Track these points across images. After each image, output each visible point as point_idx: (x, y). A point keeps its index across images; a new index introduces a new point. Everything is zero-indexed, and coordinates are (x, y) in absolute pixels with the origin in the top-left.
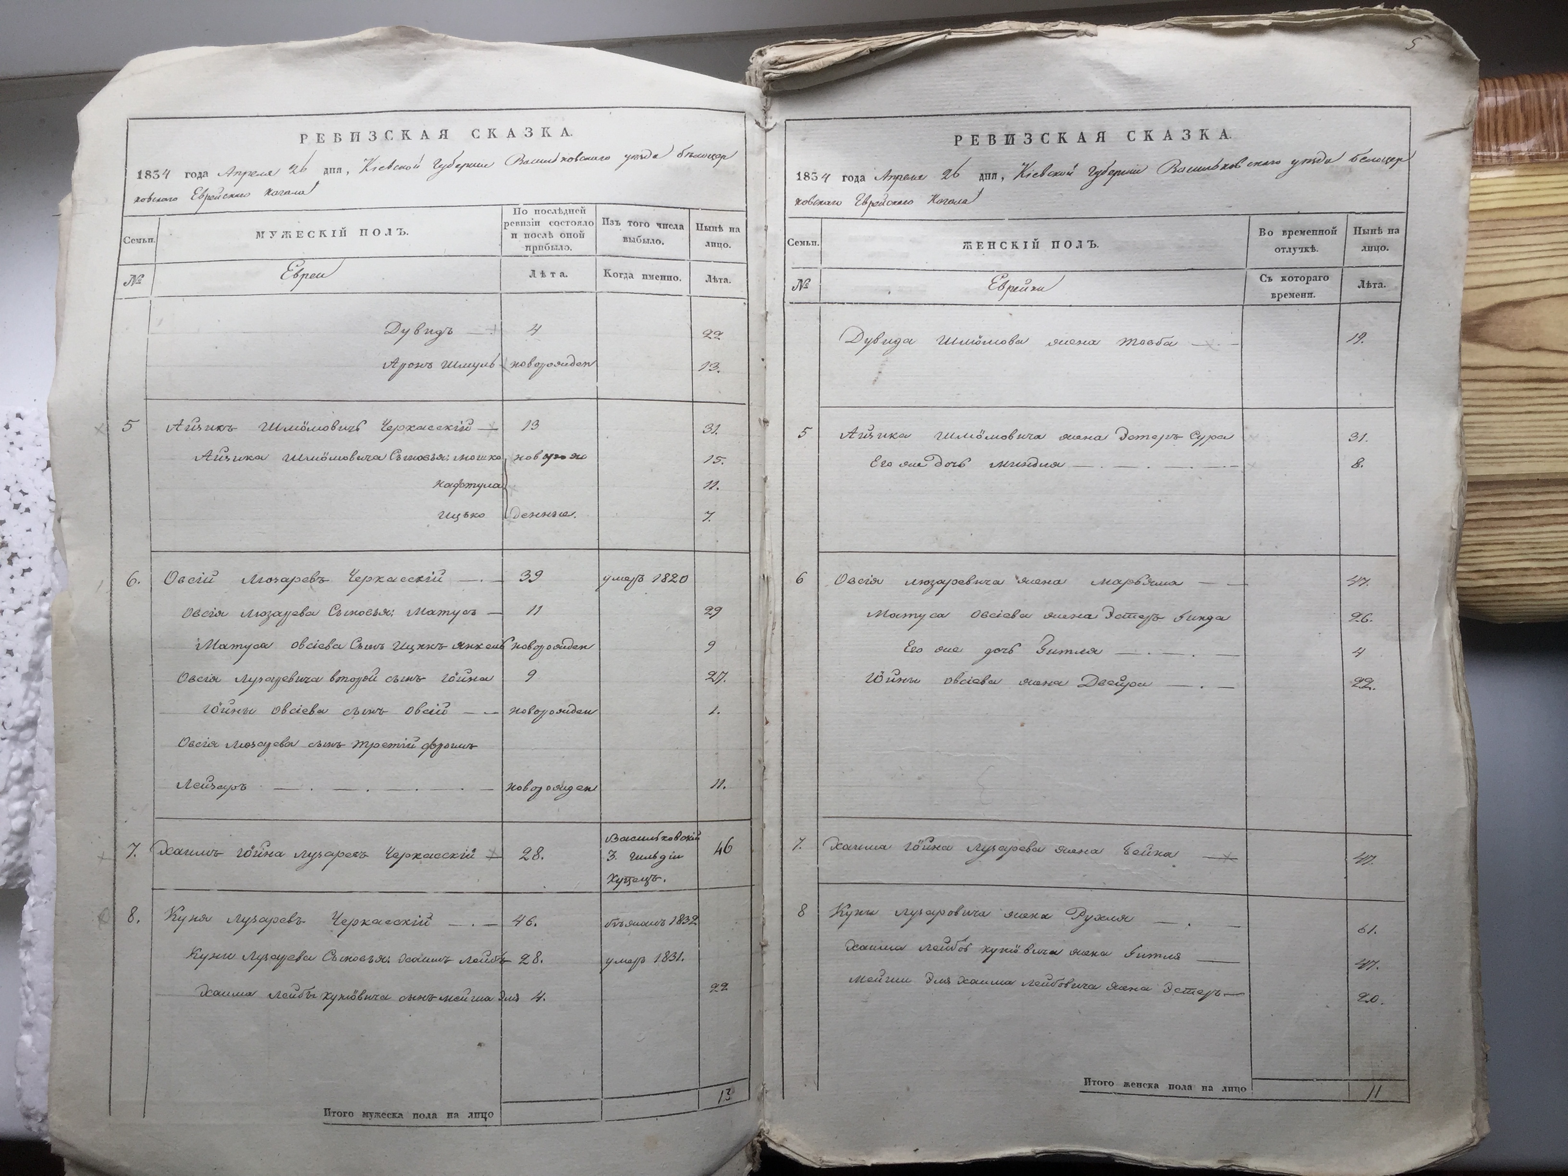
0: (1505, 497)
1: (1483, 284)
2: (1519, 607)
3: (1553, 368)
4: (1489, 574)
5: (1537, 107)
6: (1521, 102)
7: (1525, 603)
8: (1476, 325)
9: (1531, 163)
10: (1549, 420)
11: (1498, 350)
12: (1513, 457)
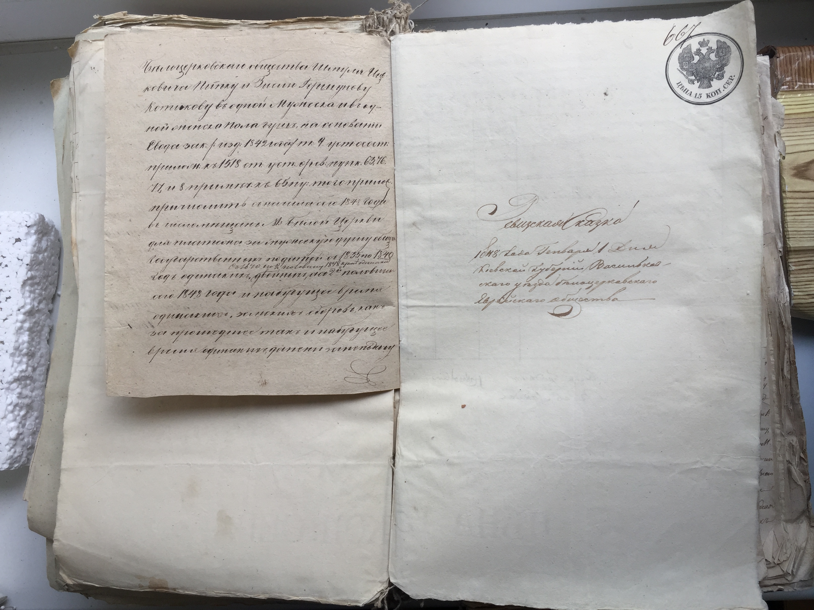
1: (807, 150)
8: (803, 170)
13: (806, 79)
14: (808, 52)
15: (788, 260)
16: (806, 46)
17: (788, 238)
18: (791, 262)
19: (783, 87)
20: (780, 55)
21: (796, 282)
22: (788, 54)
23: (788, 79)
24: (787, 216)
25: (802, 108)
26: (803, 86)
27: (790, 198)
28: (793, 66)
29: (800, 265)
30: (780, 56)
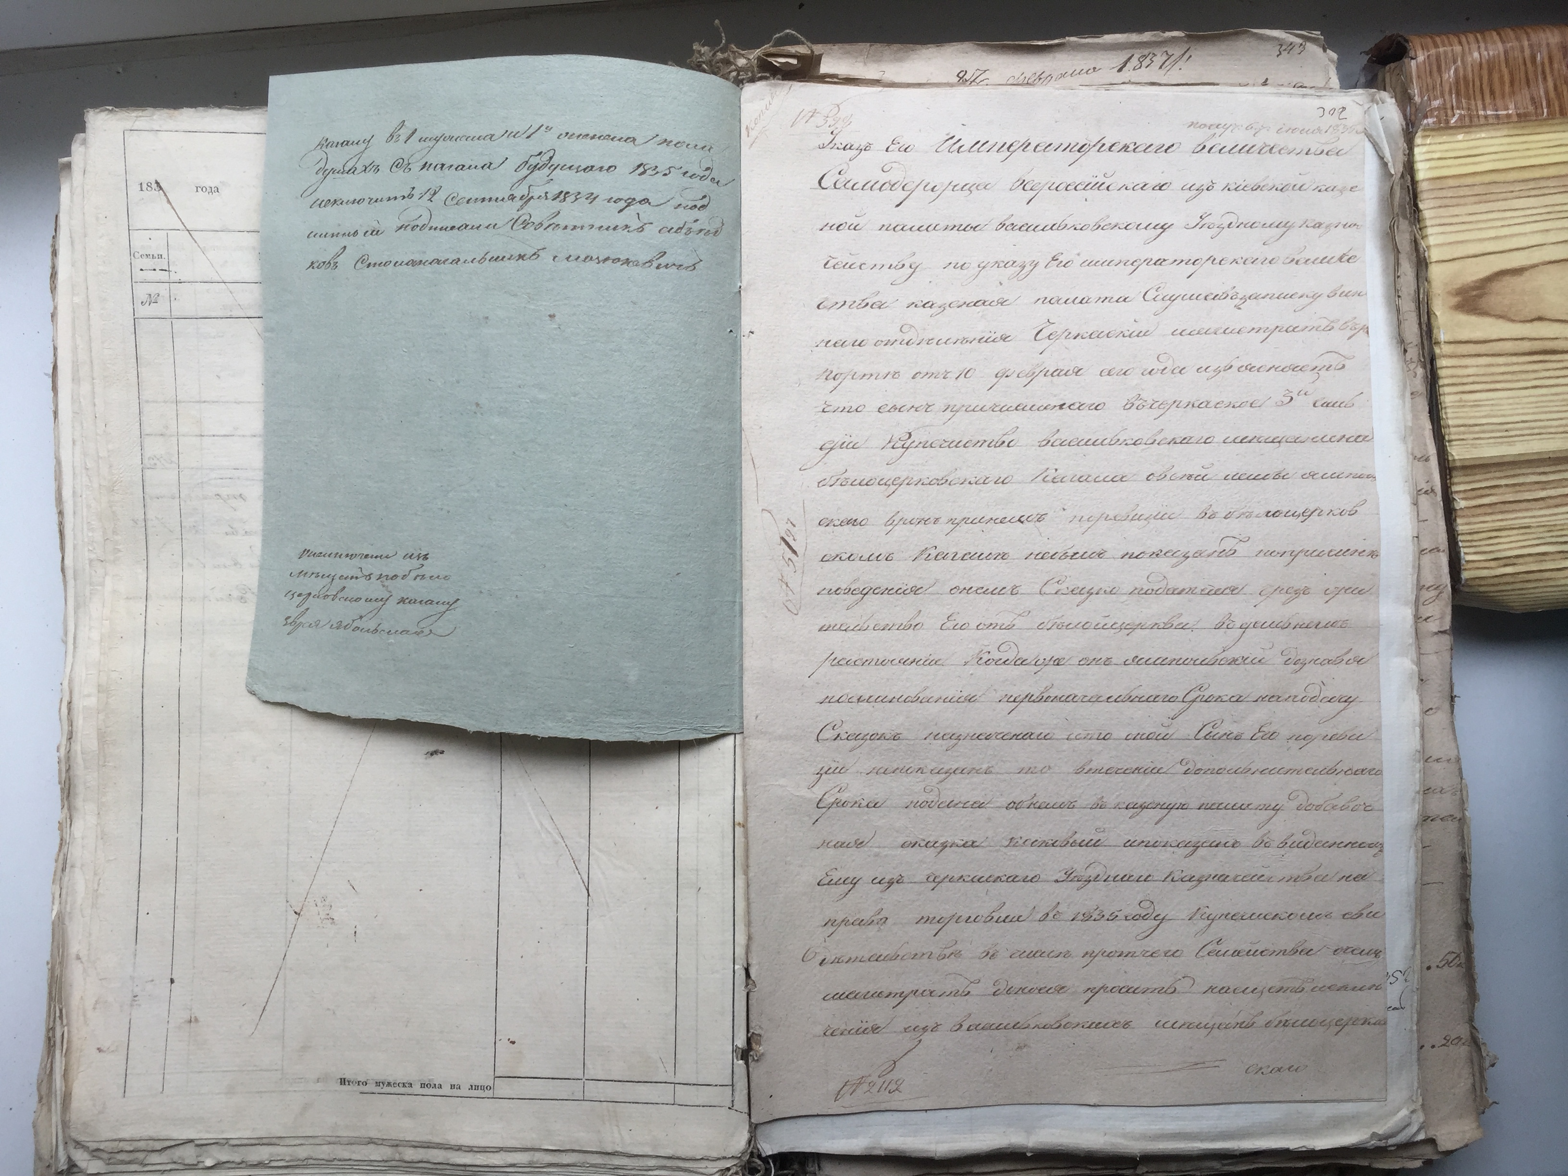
0: (1516, 478)
1: (1481, 253)
2: (1539, 595)
3: (1557, 338)
4: (1508, 561)
5: (1521, 61)
6: (1505, 57)
7: (1545, 589)
8: (1475, 296)
9: (1520, 122)
10: (1556, 394)
11: (1501, 323)
12: (1523, 435)
13: (1473, 102)
14: (1474, 46)
15: (1450, 487)
16: (1471, 33)
17: (1449, 441)
18: (1457, 492)
19: (1425, 121)
20: (1418, 53)
21: (1470, 534)
22: (1433, 51)
23: (1436, 103)
24: (1444, 394)
25: (1466, 164)
26: (1467, 119)
27: (1451, 357)
28: (1445, 76)
29: (1474, 498)
30: (1416, 55)
